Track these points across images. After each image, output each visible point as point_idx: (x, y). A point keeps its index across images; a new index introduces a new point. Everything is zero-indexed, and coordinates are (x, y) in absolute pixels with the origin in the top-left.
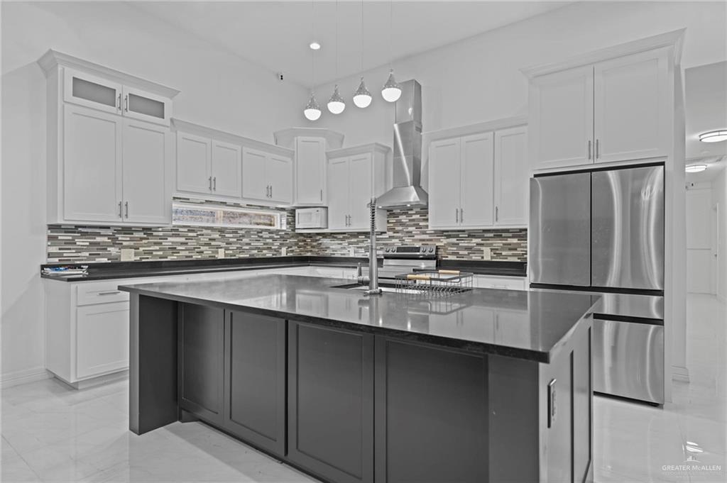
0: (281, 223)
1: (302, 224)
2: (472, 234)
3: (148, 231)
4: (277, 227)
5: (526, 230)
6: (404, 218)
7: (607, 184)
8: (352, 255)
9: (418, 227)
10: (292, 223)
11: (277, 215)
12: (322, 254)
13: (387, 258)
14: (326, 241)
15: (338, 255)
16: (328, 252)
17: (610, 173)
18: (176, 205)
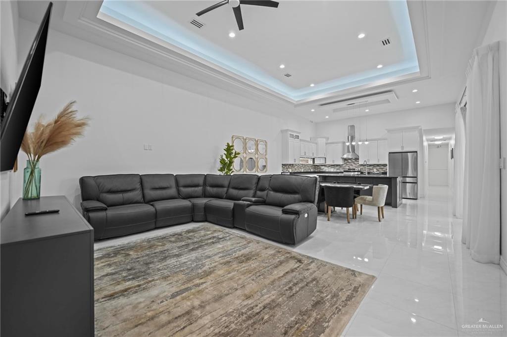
0: (311, 162)
1: (317, 162)
2: (370, 165)
3: (293, 165)
4: (309, 163)
5: (386, 165)
6: (350, 161)
7: (407, 156)
8: (332, 171)
9: (354, 163)
10: (314, 162)
11: (309, 160)
12: (321, 171)
13: (344, 171)
14: (323, 167)
15: (327, 171)
16: (324, 170)
17: (409, 154)
18: (301, 159)
